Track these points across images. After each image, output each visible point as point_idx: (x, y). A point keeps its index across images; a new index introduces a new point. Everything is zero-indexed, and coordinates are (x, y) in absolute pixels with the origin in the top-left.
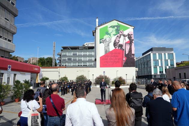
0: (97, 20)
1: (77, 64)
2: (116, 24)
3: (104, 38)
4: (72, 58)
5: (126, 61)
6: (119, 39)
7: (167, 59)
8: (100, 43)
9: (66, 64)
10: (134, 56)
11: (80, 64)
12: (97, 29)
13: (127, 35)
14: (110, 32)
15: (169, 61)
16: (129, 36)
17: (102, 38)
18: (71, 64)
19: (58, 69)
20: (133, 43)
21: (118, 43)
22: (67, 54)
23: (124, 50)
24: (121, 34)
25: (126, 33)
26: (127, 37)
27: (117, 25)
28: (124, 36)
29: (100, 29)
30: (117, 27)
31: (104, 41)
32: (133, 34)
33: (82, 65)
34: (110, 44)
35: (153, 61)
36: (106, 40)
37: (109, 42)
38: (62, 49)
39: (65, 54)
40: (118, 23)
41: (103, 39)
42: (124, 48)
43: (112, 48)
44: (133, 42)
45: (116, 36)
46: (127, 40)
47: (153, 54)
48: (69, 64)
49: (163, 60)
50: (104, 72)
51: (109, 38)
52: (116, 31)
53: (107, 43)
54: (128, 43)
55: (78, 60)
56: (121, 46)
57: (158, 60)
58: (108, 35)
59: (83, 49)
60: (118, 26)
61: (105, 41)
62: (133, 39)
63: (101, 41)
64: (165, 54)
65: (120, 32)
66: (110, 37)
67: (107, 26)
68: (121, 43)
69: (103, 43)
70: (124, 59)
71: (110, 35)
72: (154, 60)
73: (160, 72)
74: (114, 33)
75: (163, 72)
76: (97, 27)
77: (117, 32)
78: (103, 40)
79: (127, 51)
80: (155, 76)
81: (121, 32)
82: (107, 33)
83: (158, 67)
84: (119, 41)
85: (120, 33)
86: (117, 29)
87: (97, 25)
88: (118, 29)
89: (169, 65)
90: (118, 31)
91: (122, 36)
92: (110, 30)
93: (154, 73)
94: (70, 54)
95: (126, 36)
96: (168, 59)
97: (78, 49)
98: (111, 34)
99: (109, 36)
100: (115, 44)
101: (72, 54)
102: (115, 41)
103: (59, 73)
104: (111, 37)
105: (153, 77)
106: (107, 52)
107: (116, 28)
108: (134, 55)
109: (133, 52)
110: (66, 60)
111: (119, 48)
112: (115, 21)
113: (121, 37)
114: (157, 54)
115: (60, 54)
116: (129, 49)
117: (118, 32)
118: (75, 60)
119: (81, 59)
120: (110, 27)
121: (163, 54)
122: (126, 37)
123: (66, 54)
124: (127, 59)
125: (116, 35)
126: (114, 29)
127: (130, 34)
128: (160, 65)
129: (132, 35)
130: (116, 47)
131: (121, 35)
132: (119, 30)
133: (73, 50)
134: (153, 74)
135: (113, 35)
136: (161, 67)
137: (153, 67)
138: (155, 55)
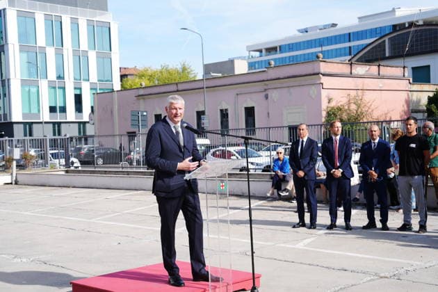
7: (84, 45)
15: (92, 56)
35: (21, 51)
47: (19, 15)
57: (43, 48)
64: (75, 22)
72: (23, 49)
73: (53, 109)
75: (63, 110)
80: (29, 127)
83: (44, 85)
89: (94, 78)
93: (24, 115)
96: (89, 48)
105: (18, 132)
114: (40, 18)
121: (66, 21)
128: (52, 75)
134: (17, 116)
136: (59, 84)
137: (19, 83)
138: (29, 21)
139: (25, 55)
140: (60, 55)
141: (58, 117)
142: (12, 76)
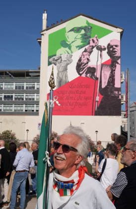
0: (45, 16)
1: (24, 108)
2: (85, 25)
3: (57, 54)
4: (14, 95)
5: (101, 102)
6: (88, 57)
8: (50, 63)
9: (0, 108)
10: (120, 93)
11: (30, 108)
12: (43, 35)
13: (106, 46)
14: (69, 40)
16: (111, 49)
17: (54, 54)
18: (11, 108)
20: (118, 63)
21: (86, 64)
22: (4, 86)
23: (97, 79)
24: (94, 45)
25: (104, 42)
26: (107, 50)
27: (86, 27)
28: (100, 49)
29: (49, 35)
30: (85, 30)
31: (56, 60)
32: (119, 44)
33: (33, 111)
34: (68, 66)
36: (61, 57)
37: (68, 62)
40: (87, 21)
41: (55, 55)
42: (98, 76)
43: (72, 74)
44: (119, 61)
45: (83, 49)
46: (106, 57)
48: (8, 108)
51: (67, 53)
52: (84, 38)
53: (63, 64)
54: (108, 65)
55: (26, 99)
56: (92, 70)
58: (65, 47)
60: (88, 29)
61: (59, 61)
62: (119, 55)
63: (51, 60)
65: (91, 42)
66: (69, 51)
67: (65, 28)
68: (92, 64)
69: (56, 65)
70: (98, 99)
71: (70, 48)
74: (79, 42)
76: (44, 31)
77: (85, 42)
78: (56, 58)
79: (105, 83)
81: (93, 41)
82: (65, 44)
84: (88, 59)
85: (92, 44)
86: (85, 35)
87: (44, 27)
88: (88, 34)
90: (86, 38)
91: (95, 49)
92: (71, 37)
94: (9, 86)
95: (104, 49)
97: (28, 75)
98: (72, 45)
99: (67, 49)
100: (79, 67)
101: (14, 87)
102: (80, 60)
104: (72, 52)
107: (83, 32)
108: (119, 90)
109: (117, 85)
110: (1, 99)
111: (88, 75)
112: (81, 16)
113: (92, 51)
116: (110, 77)
117: (88, 40)
118: (19, 99)
119: (33, 97)
120: (71, 31)
122: (103, 52)
123: (1, 86)
124: (103, 98)
125: (82, 47)
126: (79, 35)
127: (112, 44)
129: (116, 46)
130: (81, 73)
131: (93, 47)
132: (90, 37)
133: (17, 78)
135: (77, 47)
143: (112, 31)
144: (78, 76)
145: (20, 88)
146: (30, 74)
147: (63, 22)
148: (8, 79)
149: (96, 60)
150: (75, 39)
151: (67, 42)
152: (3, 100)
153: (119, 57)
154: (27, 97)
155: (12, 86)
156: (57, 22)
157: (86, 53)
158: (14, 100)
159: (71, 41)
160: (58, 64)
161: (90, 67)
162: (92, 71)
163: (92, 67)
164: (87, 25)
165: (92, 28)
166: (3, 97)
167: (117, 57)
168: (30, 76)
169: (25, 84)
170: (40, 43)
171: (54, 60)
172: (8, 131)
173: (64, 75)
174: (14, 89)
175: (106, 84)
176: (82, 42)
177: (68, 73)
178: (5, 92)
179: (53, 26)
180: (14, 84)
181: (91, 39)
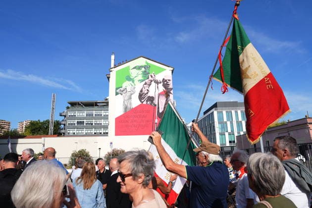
0: (113, 57)
1: (93, 131)
2: (144, 64)
4: (85, 121)
6: (148, 88)
7: (240, 119)
8: (117, 94)
9: (74, 132)
11: (98, 131)
12: (111, 71)
13: (161, 81)
14: (132, 76)
15: (243, 123)
16: (165, 83)
17: (120, 86)
18: (83, 132)
19: (43, 139)
20: (171, 93)
21: (146, 94)
22: (77, 114)
23: (156, 105)
24: (152, 79)
25: (159, 77)
26: (162, 84)
27: (145, 66)
28: (157, 82)
29: (117, 72)
31: (122, 91)
32: (171, 79)
33: (101, 133)
34: (132, 96)
36: (126, 89)
37: (132, 92)
38: (70, 106)
39: (72, 114)
41: (122, 87)
42: (156, 103)
43: (135, 102)
44: (172, 92)
45: (144, 82)
47: (218, 113)
48: (80, 132)
49: (234, 122)
50: (111, 143)
51: (131, 85)
52: (144, 74)
53: (128, 94)
54: (163, 95)
55: (95, 124)
57: (226, 122)
58: (129, 81)
59: (105, 105)
60: (147, 67)
61: (125, 91)
62: (172, 87)
63: (118, 91)
64: (236, 112)
65: (150, 77)
66: (133, 84)
67: (129, 66)
69: (122, 95)
70: (156, 121)
71: (133, 82)
72: (219, 123)
73: (230, 142)
74: (140, 77)
75: (234, 142)
76: (112, 68)
77: (145, 77)
78: (122, 89)
79: (162, 108)
80: (222, 148)
81: (152, 76)
82: (129, 78)
83: (227, 134)
84: (148, 90)
85: (150, 78)
86: (145, 72)
87: (112, 65)
88: (147, 71)
89: (244, 130)
91: (153, 82)
92: (134, 73)
93: (221, 144)
94: (81, 114)
95: (160, 82)
96: (242, 120)
97: (96, 105)
98: (135, 79)
99: (131, 82)
100: (141, 96)
101: (85, 115)
102: (141, 91)
103: (44, 146)
104: (135, 85)
106: (128, 110)
107: (143, 69)
110: (75, 124)
111: (148, 103)
112: (142, 58)
113: (151, 84)
114: (224, 112)
115: (64, 114)
116: (165, 104)
117: (147, 76)
118: (89, 124)
119: (101, 122)
120: (134, 68)
121: (233, 112)
122: (159, 84)
123: (75, 114)
125: (142, 81)
126: (140, 72)
127: (166, 79)
128: (229, 130)
129: (169, 80)
130: (142, 101)
131: (151, 81)
132: (149, 73)
133: (87, 107)
135: (139, 81)
136: (231, 134)
137: (218, 134)
138: (221, 114)
139: (220, 125)
140: (232, 123)
141: (233, 145)
142: (216, 132)
143: (165, 70)
144: (140, 103)
145: (90, 115)
146: (98, 104)
147: (127, 62)
148: (80, 108)
149: (154, 91)
150: (137, 75)
151: (131, 77)
152: (76, 125)
153: (172, 89)
154: (95, 122)
155: (84, 114)
156: (123, 62)
157: (146, 85)
158: (85, 125)
159: (134, 76)
160: (123, 94)
161: (149, 97)
162: (152, 99)
163: (151, 96)
164: (146, 64)
165: (150, 66)
166: (76, 123)
167: (170, 88)
168: (98, 106)
169: (94, 112)
170: (109, 78)
171: (120, 91)
172: (83, 150)
173: (129, 103)
174: (85, 116)
175: (163, 110)
176: (143, 77)
177: (132, 101)
178: (78, 118)
179: (120, 64)
180: (85, 112)
181: (150, 75)
